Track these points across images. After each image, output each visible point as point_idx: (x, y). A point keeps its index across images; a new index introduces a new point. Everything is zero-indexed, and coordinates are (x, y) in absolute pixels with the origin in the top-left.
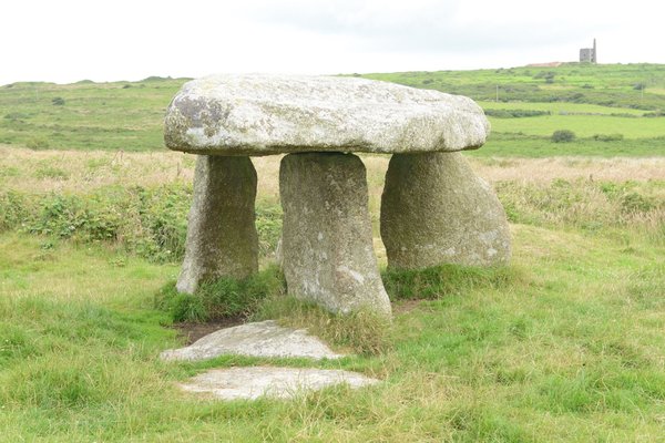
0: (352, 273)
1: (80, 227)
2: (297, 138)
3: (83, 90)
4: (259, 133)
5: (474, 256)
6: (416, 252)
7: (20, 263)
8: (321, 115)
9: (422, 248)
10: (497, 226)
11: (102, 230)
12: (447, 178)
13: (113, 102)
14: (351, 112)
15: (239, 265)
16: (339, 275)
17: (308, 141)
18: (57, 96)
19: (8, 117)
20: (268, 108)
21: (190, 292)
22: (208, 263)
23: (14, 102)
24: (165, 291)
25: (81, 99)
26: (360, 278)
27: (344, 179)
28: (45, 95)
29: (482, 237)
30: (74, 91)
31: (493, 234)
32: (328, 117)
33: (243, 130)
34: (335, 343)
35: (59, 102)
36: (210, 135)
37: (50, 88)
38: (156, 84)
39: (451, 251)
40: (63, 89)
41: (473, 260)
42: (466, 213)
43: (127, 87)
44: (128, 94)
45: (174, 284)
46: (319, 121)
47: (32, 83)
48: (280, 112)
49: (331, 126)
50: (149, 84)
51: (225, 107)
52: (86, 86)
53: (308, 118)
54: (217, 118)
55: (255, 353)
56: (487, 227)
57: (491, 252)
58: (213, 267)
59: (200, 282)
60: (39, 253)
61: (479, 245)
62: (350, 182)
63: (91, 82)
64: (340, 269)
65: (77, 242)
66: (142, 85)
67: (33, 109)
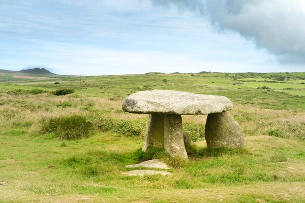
0: (176, 147)
1: (128, 131)
2: (156, 110)
3: (175, 76)
4: (144, 108)
5: (232, 145)
6: (214, 143)
7: (108, 141)
8: (162, 104)
9: (216, 142)
10: (240, 136)
11: (136, 132)
12: (224, 121)
13: (187, 82)
14: (172, 103)
15: (161, 144)
16: (172, 147)
17: (158, 111)
18: (164, 78)
19: (145, 86)
20: (148, 102)
21: (145, 151)
22: (150, 143)
23: (147, 81)
24: (138, 150)
25: (174, 80)
26: (178, 148)
27: (175, 121)
28: (160, 78)
29: (235, 139)
30: (172, 77)
31: (239, 138)
32: (165, 105)
33: (139, 108)
34: (169, 165)
35: (165, 81)
36: (132, 108)
37: (162, 75)
38: (204, 75)
39: (225, 143)
40: (168, 75)
41: (232, 146)
42: (230, 132)
43: (192, 76)
44: (193, 78)
45: (141, 149)
46: (161, 106)
47: (156, 73)
48: (151, 103)
49: (165, 107)
50: (201, 75)
51: (136, 102)
52: (176, 74)
53: (158, 105)
54: (134, 104)
55: (147, 167)
56: (237, 136)
57: (238, 144)
58: (152, 144)
59: (148, 148)
60: (115, 138)
61: (234, 142)
62: (177, 122)
63: (179, 73)
64: (172, 145)
65: (127, 135)
66: (199, 75)
67: (155, 83)
